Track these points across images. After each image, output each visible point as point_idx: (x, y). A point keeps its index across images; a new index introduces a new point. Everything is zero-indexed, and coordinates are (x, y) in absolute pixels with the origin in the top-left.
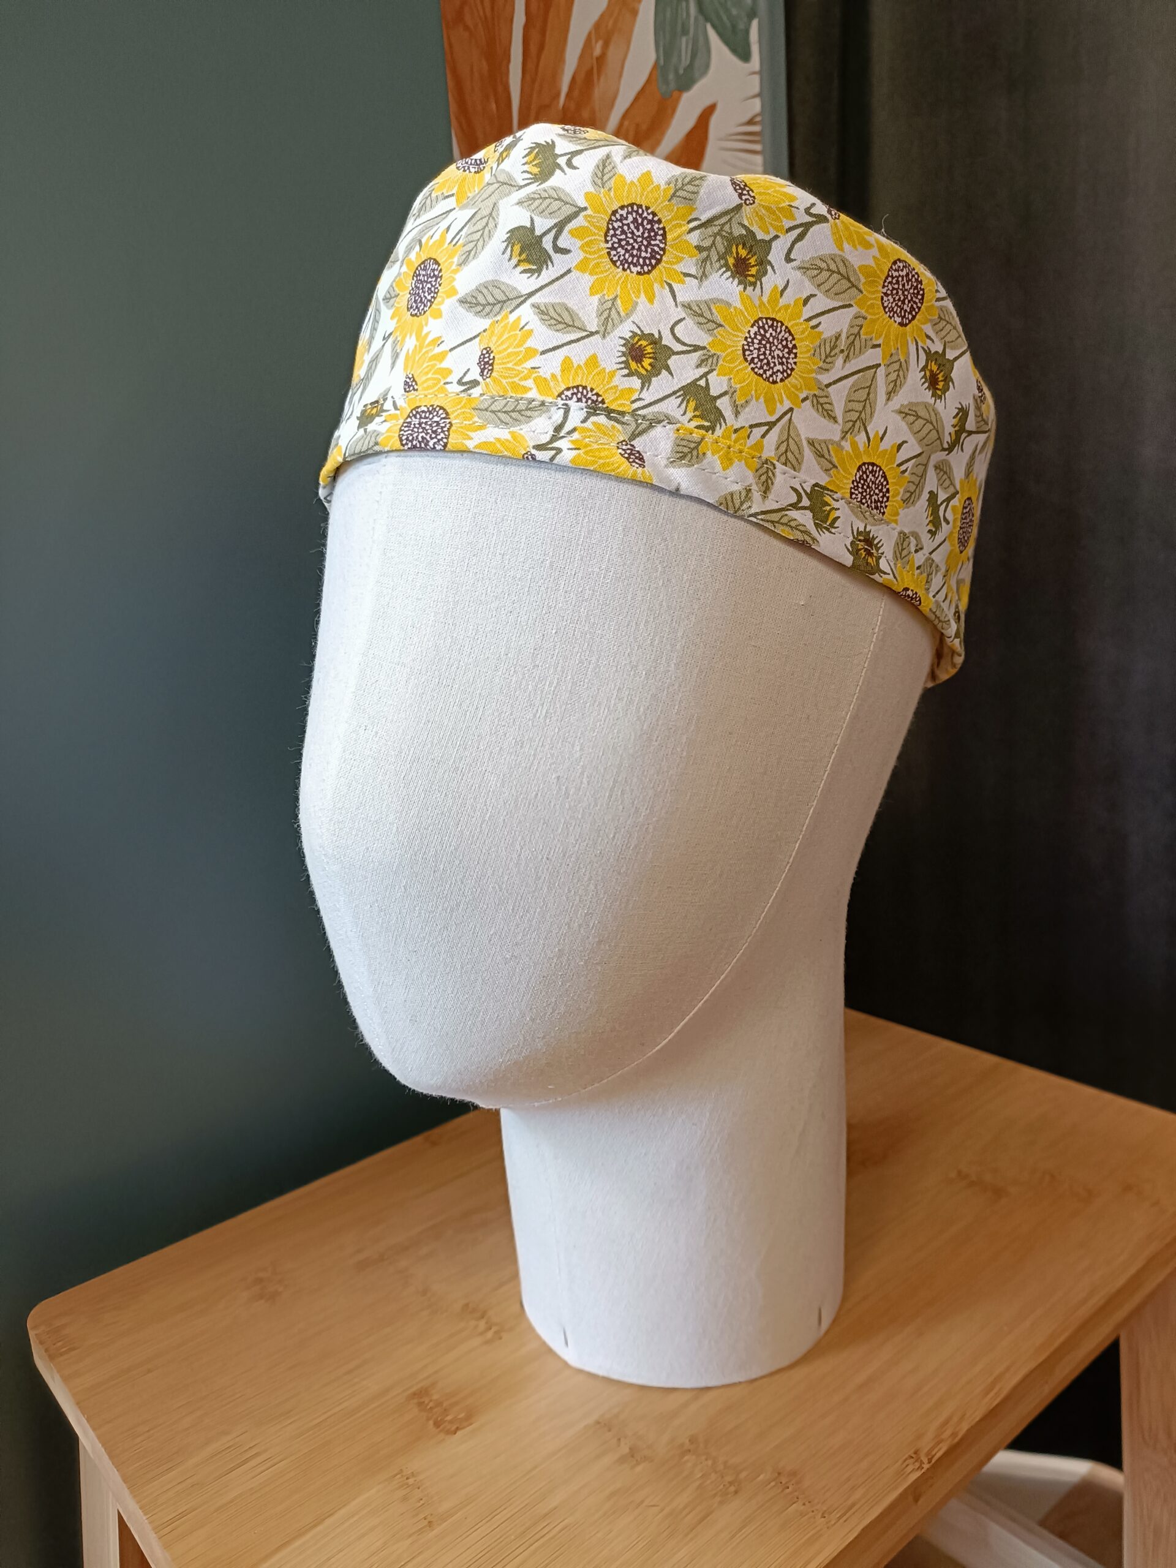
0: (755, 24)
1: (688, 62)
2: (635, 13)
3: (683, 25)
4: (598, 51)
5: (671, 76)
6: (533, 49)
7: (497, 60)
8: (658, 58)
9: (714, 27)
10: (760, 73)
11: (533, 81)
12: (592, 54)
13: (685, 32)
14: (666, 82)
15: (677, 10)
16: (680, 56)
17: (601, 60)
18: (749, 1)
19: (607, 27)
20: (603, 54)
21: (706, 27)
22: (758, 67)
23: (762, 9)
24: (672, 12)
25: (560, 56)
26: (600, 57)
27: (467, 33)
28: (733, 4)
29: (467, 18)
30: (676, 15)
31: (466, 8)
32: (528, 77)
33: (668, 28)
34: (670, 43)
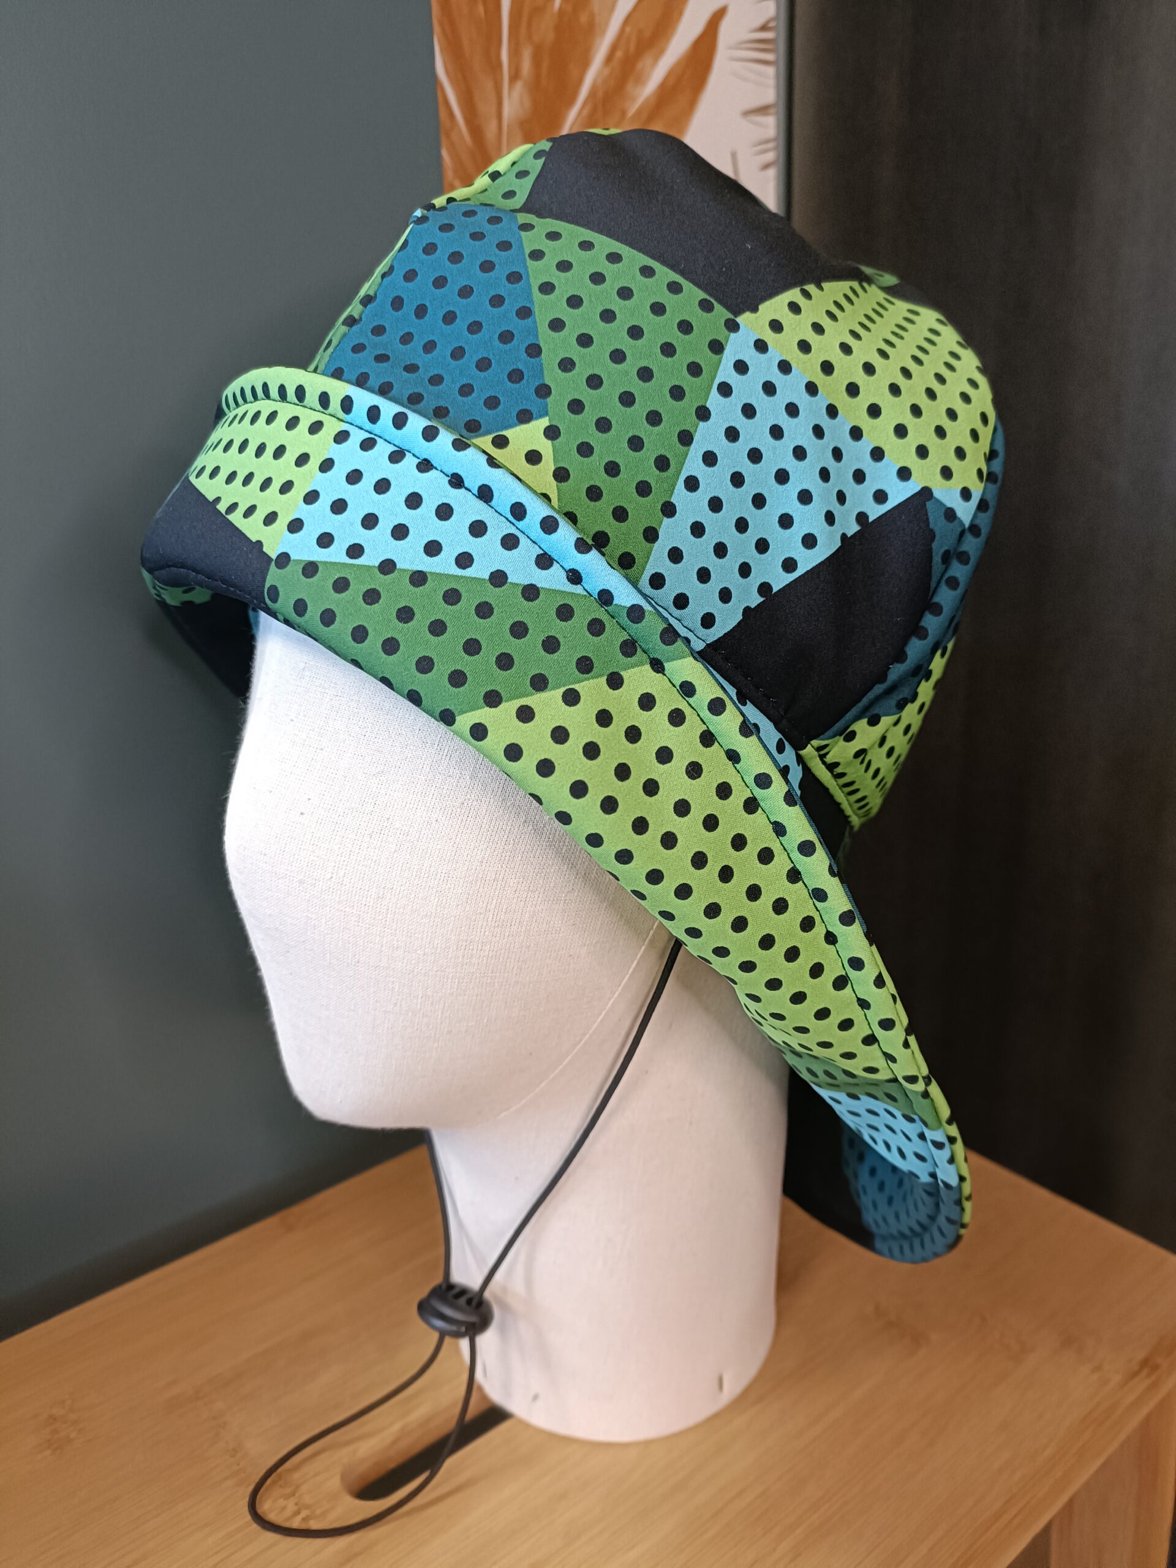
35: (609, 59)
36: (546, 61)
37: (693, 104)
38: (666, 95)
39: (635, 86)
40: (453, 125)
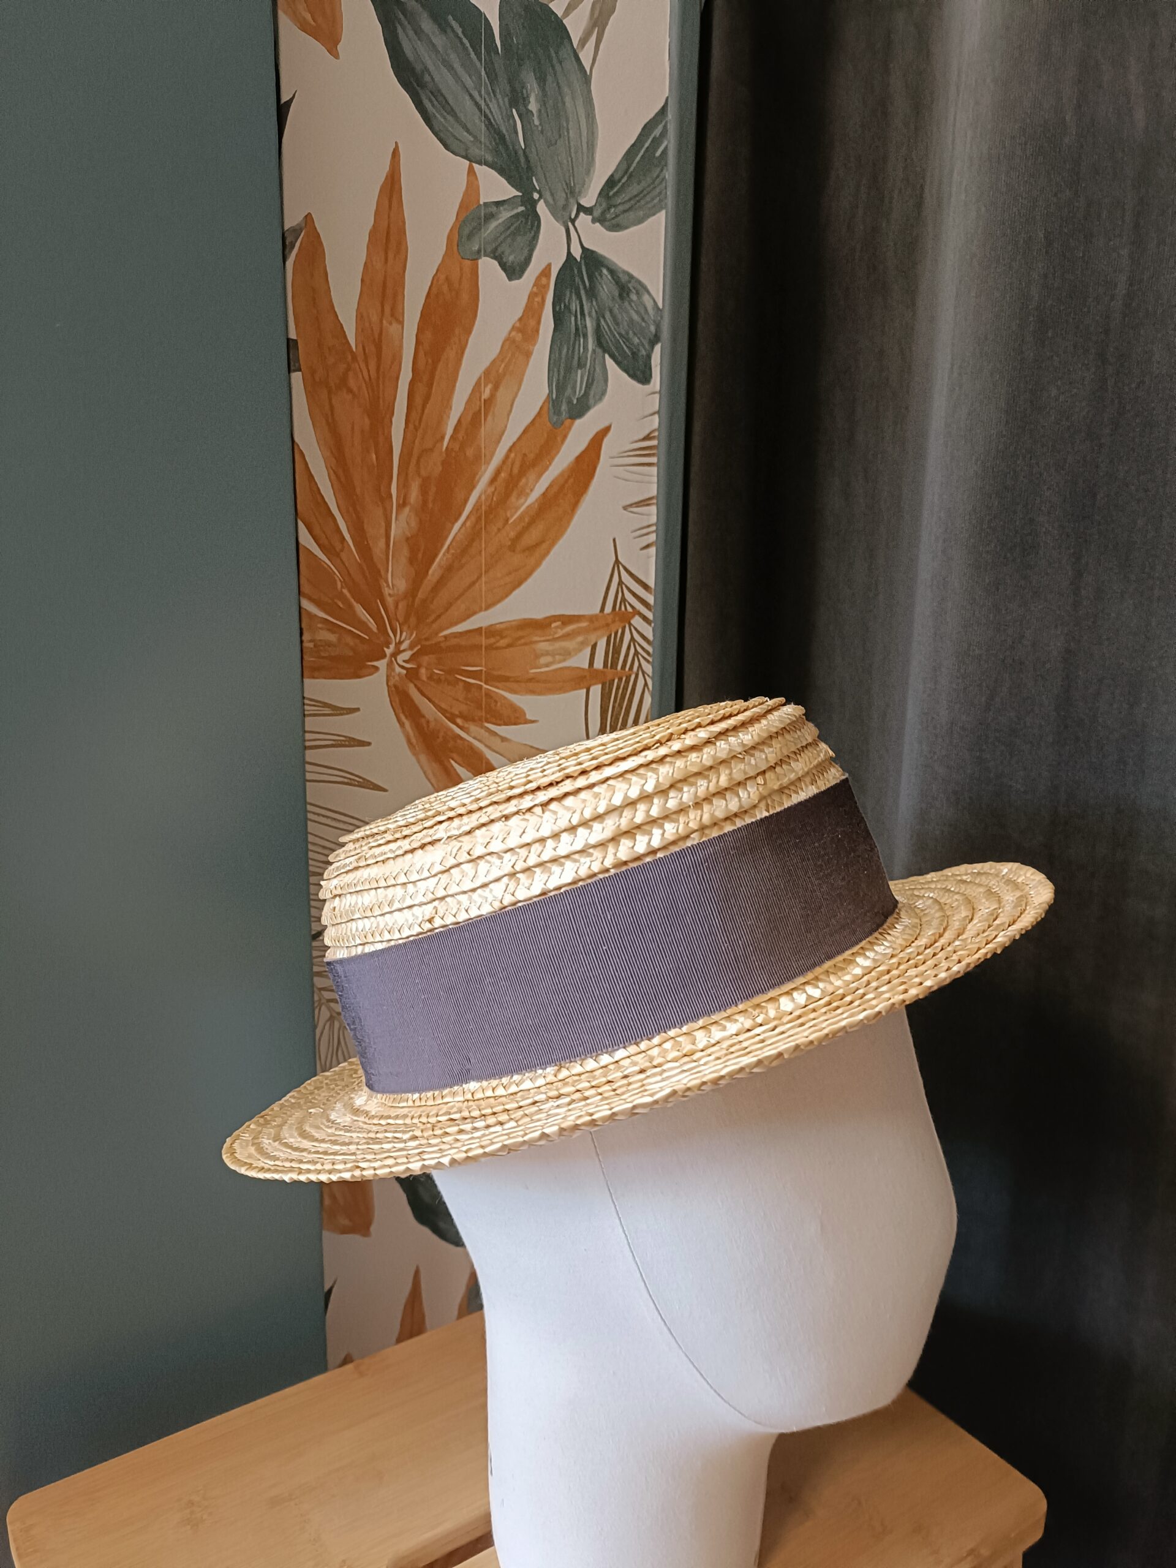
0: (658, 348)
1: (583, 392)
2: (528, 355)
3: (579, 358)
4: (485, 396)
5: (564, 407)
6: (418, 400)
7: (379, 416)
8: (551, 391)
9: (612, 357)
10: (659, 392)
11: (416, 429)
12: (480, 397)
13: (581, 365)
14: (558, 413)
15: (574, 348)
16: (574, 388)
17: (489, 402)
18: (653, 328)
19: (497, 372)
20: (493, 396)
21: (604, 358)
22: (658, 388)
23: (666, 333)
24: (568, 349)
25: (447, 404)
26: (489, 399)
27: (350, 396)
28: (635, 334)
29: (352, 383)
30: (573, 352)
31: (351, 374)
32: (411, 426)
33: (562, 365)
34: (565, 377)
35: (493, 480)
36: (433, 489)
37: (575, 505)
38: (548, 501)
39: (518, 498)
40: (343, 547)
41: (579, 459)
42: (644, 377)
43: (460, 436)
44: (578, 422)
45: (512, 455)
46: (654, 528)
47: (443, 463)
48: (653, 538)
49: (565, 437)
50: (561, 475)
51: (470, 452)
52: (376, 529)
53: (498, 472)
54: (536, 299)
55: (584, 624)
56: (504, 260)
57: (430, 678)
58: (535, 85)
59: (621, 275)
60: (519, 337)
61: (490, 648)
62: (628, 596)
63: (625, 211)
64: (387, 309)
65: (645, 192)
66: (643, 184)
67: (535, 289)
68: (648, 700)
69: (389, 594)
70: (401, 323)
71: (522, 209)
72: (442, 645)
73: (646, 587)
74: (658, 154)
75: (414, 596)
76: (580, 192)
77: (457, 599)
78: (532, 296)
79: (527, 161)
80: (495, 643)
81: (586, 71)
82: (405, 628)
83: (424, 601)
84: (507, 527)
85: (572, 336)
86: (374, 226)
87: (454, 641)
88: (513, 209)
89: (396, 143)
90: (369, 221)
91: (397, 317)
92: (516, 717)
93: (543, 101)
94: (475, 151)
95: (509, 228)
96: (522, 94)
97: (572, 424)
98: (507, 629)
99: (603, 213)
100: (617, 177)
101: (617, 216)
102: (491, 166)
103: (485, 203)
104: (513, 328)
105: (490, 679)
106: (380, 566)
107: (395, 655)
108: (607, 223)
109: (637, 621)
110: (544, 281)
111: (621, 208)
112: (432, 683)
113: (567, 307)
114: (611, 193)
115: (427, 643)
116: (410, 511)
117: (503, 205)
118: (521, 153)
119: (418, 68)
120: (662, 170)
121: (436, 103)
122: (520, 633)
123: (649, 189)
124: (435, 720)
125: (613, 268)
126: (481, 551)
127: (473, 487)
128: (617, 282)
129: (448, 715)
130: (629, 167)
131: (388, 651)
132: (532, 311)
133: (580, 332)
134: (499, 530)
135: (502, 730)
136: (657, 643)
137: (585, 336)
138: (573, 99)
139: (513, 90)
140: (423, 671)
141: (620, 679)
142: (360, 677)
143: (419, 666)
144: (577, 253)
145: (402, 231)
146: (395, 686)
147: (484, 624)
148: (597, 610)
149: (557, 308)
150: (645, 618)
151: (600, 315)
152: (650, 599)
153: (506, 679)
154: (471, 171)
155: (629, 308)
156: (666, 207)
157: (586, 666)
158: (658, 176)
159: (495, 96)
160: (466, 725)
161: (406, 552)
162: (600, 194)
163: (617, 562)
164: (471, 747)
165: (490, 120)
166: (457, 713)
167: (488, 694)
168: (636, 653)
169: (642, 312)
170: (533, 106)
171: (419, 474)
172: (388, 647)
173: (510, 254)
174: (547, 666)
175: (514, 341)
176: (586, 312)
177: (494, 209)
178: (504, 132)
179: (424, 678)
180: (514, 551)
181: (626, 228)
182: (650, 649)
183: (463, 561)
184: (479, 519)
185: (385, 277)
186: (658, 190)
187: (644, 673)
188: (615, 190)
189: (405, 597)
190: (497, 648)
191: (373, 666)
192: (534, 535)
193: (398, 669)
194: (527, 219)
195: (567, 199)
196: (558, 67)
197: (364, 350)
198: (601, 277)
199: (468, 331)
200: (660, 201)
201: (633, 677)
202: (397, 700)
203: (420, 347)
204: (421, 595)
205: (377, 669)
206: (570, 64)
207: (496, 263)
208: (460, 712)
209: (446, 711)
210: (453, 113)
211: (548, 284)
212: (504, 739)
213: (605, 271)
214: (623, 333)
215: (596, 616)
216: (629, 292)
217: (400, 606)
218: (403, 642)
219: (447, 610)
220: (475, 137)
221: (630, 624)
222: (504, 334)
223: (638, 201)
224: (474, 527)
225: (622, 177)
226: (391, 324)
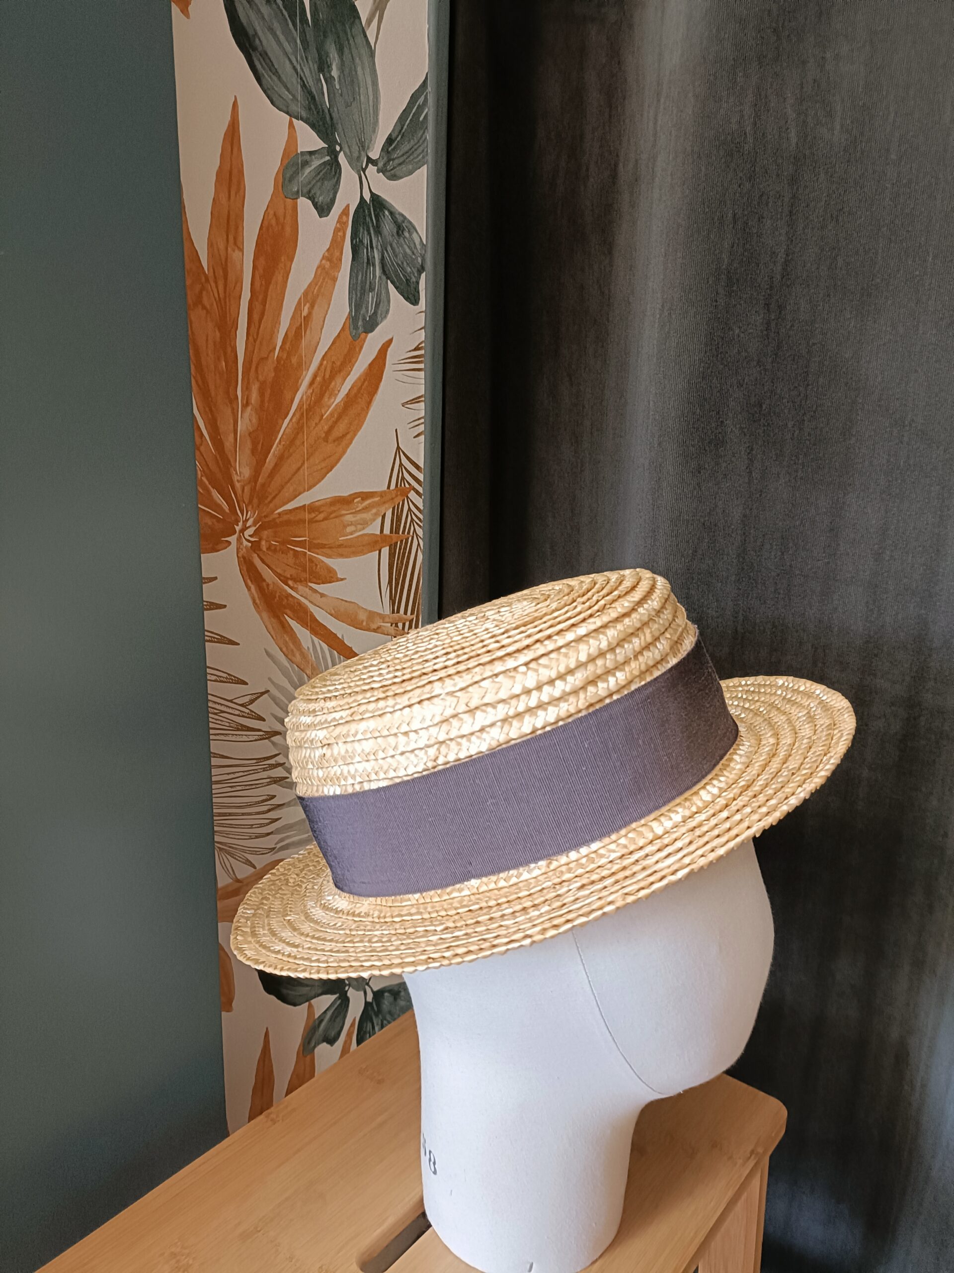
0: (423, 275)
1: (373, 311)
2: (335, 280)
3: (370, 283)
4: (305, 313)
5: (360, 323)
6: (256, 317)
7: (227, 328)
8: (351, 310)
9: (393, 282)
10: (425, 312)
11: (255, 341)
12: (301, 314)
13: (372, 289)
14: (356, 328)
15: (366, 274)
16: (367, 308)
17: (307, 318)
18: (420, 260)
19: (313, 293)
20: (310, 314)
21: (387, 283)
22: (424, 309)
23: (429, 265)
24: (362, 275)
25: (276, 321)
26: (307, 316)
27: (205, 311)
28: (408, 264)
29: (205, 301)
30: (366, 277)
31: (204, 293)
32: (251, 338)
33: (359, 288)
34: (361, 298)
35: (312, 383)
36: (269, 391)
37: (369, 403)
38: (350, 400)
39: (329, 398)
40: (202, 441)
41: (371, 365)
42: (414, 300)
43: (287, 346)
44: (370, 335)
45: (325, 362)
46: (422, 420)
47: (276, 369)
48: (422, 428)
49: (361, 348)
50: (359, 379)
51: (294, 360)
52: (225, 427)
53: (315, 376)
54: (339, 234)
55: (377, 499)
56: (316, 200)
57: (268, 549)
58: (336, 56)
59: (397, 216)
60: (327, 265)
61: (311, 521)
62: (406, 475)
63: (400, 164)
64: (231, 238)
65: (413, 149)
66: (412, 143)
67: (338, 225)
68: (420, 556)
69: (238, 481)
70: (242, 250)
71: (328, 158)
72: (278, 521)
73: (417, 467)
74: (421, 119)
75: (256, 482)
76: (368, 148)
77: (287, 483)
78: (336, 230)
79: (331, 118)
80: (315, 517)
81: (371, 46)
82: (250, 508)
83: (263, 485)
84: (322, 421)
85: (365, 265)
86: (220, 167)
87: (285, 517)
88: (321, 158)
89: (235, 97)
90: (215, 163)
91: (239, 246)
92: (330, 577)
93: (341, 69)
94: (294, 108)
95: (319, 174)
96: (327, 62)
97: (366, 337)
98: (322, 506)
99: (385, 165)
100: (394, 136)
101: (394, 168)
102: (306, 121)
103: (301, 152)
104: (323, 258)
105: (313, 547)
106: (230, 457)
107: (242, 531)
108: (388, 174)
109: (412, 495)
110: (344, 218)
111: (396, 162)
112: (270, 553)
113: (361, 241)
114: (390, 149)
115: (267, 520)
116: (251, 410)
117: (314, 155)
118: (326, 111)
119: (251, 32)
120: (424, 132)
121: (264, 64)
122: (333, 508)
123: (416, 147)
124: (274, 583)
125: (392, 210)
126: (304, 442)
127: (298, 390)
128: (395, 222)
129: (282, 578)
130: (402, 128)
131: (238, 528)
132: (336, 244)
133: (370, 262)
134: (316, 424)
135: (320, 588)
136: (426, 511)
137: (374, 265)
138: (363, 69)
139: (320, 58)
140: (263, 543)
141: (401, 541)
142: (218, 551)
143: (261, 539)
144: (367, 197)
145: (241, 172)
146: (244, 558)
147: (307, 503)
148: (385, 488)
149: (354, 242)
150: (417, 492)
151: (384, 248)
152: (421, 477)
153: (323, 546)
154: (291, 124)
155: (403, 243)
156: (427, 162)
157: (378, 532)
158: (422, 136)
159: (307, 62)
160: (296, 586)
161: (249, 445)
162: (382, 149)
163: (398, 448)
164: (300, 604)
165: (304, 82)
166: (289, 576)
167: (311, 560)
168: (412, 520)
169: (413, 248)
170: (335, 73)
171: (258, 380)
172: (238, 525)
173: (320, 195)
174: (352, 534)
175: (324, 268)
176: (374, 245)
177: (307, 157)
178: (315, 93)
179: (264, 549)
180: (327, 442)
181: (401, 178)
182: (421, 516)
183: (291, 451)
184: (302, 414)
185: (229, 212)
186: (421, 149)
187: (417, 535)
188: (393, 146)
189: (250, 482)
190: (317, 521)
191: (227, 541)
192: (342, 427)
193: (245, 543)
194: (331, 167)
195: (359, 152)
196: (351, 41)
197: (214, 273)
198: (384, 216)
199: (291, 260)
200: (423, 157)
201: (410, 539)
202: (245, 569)
203: (256, 272)
204: (261, 480)
205: (229, 543)
206: (360, 39)
207: (310, 202)
208: (291, 576)
209: (280, 575)
210: (276, 73)
211: (348, 221)
212: (322, 595)
213: (387, 213)
214: (400, 263)
215: (385, 492)
216: (404, 229)
217: (246, 490)
218: (249, 519)
219: (280, 492)
220: (294, 96)
221: (408, 497)
222: (317, 263)
223: (409, 157)
224: (298, 423)
225: (398, 136)
226: (234, 251)
